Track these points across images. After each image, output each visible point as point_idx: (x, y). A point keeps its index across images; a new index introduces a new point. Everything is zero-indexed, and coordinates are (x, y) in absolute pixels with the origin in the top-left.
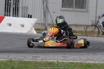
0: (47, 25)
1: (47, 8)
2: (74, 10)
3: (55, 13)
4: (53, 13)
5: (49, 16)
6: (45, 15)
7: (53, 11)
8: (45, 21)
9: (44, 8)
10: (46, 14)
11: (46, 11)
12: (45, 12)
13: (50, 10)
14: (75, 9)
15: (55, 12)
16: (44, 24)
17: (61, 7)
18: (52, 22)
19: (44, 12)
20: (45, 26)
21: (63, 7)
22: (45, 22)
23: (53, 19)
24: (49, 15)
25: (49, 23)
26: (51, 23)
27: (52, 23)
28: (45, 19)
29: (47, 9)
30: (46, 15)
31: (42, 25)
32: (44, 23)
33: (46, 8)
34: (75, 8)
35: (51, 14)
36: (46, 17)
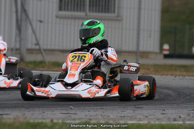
0: (24, 51)
1: (24, 10)
2: (86, 15)
3: (42, 24)
4: (39, 23)
5: (30, 31)
6: (19, 28)
7: (39, 19)
8: (20, 41)
9: (17, 12)
10: (21, 25)
11: (21, 18)
12: (19, 21)
13: (30, 16)
14: (89, 14)
15: (42, 20)
16: (17, 50)
17: (58, 9)
18: (36, 45)
19: (17, 20)
20: (20, 53)
21: (60, 9)
22: (20, 45)
23: (38, 37)
24: (30, 27)
25: (30, 46)
26: (34, 47)
27: (37, 47)
28: (20, 38)
29: (23, 14)
30: (22, 29)
31: (14, 51)
32: (18, 46)
33: (21, 11)
34: (90, 11)
35: (34, 25)
36: (22, 32)
